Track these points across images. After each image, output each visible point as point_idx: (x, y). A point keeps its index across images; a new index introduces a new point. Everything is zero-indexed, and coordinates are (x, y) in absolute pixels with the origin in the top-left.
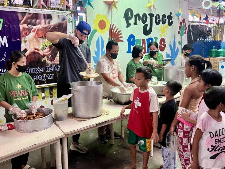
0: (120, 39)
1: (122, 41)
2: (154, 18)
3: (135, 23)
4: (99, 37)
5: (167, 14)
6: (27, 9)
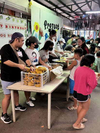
0: (43, 35)
1: (43, 36)
2: (53, 26)
3: (48, 28)
5: (57, 25)
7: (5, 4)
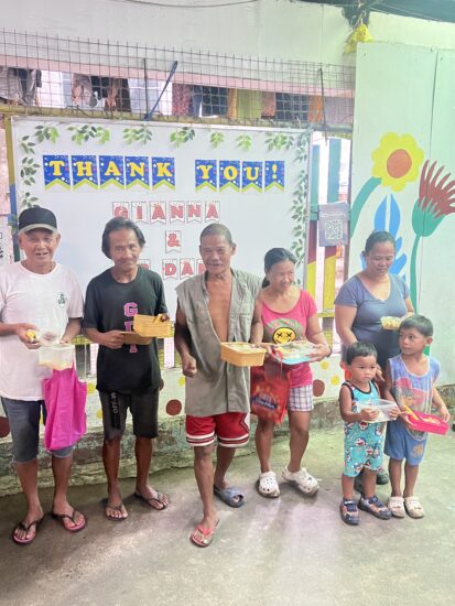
4: (385, 200)
6: (189, 125)
7: (178, 69)
